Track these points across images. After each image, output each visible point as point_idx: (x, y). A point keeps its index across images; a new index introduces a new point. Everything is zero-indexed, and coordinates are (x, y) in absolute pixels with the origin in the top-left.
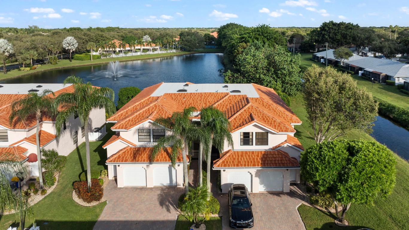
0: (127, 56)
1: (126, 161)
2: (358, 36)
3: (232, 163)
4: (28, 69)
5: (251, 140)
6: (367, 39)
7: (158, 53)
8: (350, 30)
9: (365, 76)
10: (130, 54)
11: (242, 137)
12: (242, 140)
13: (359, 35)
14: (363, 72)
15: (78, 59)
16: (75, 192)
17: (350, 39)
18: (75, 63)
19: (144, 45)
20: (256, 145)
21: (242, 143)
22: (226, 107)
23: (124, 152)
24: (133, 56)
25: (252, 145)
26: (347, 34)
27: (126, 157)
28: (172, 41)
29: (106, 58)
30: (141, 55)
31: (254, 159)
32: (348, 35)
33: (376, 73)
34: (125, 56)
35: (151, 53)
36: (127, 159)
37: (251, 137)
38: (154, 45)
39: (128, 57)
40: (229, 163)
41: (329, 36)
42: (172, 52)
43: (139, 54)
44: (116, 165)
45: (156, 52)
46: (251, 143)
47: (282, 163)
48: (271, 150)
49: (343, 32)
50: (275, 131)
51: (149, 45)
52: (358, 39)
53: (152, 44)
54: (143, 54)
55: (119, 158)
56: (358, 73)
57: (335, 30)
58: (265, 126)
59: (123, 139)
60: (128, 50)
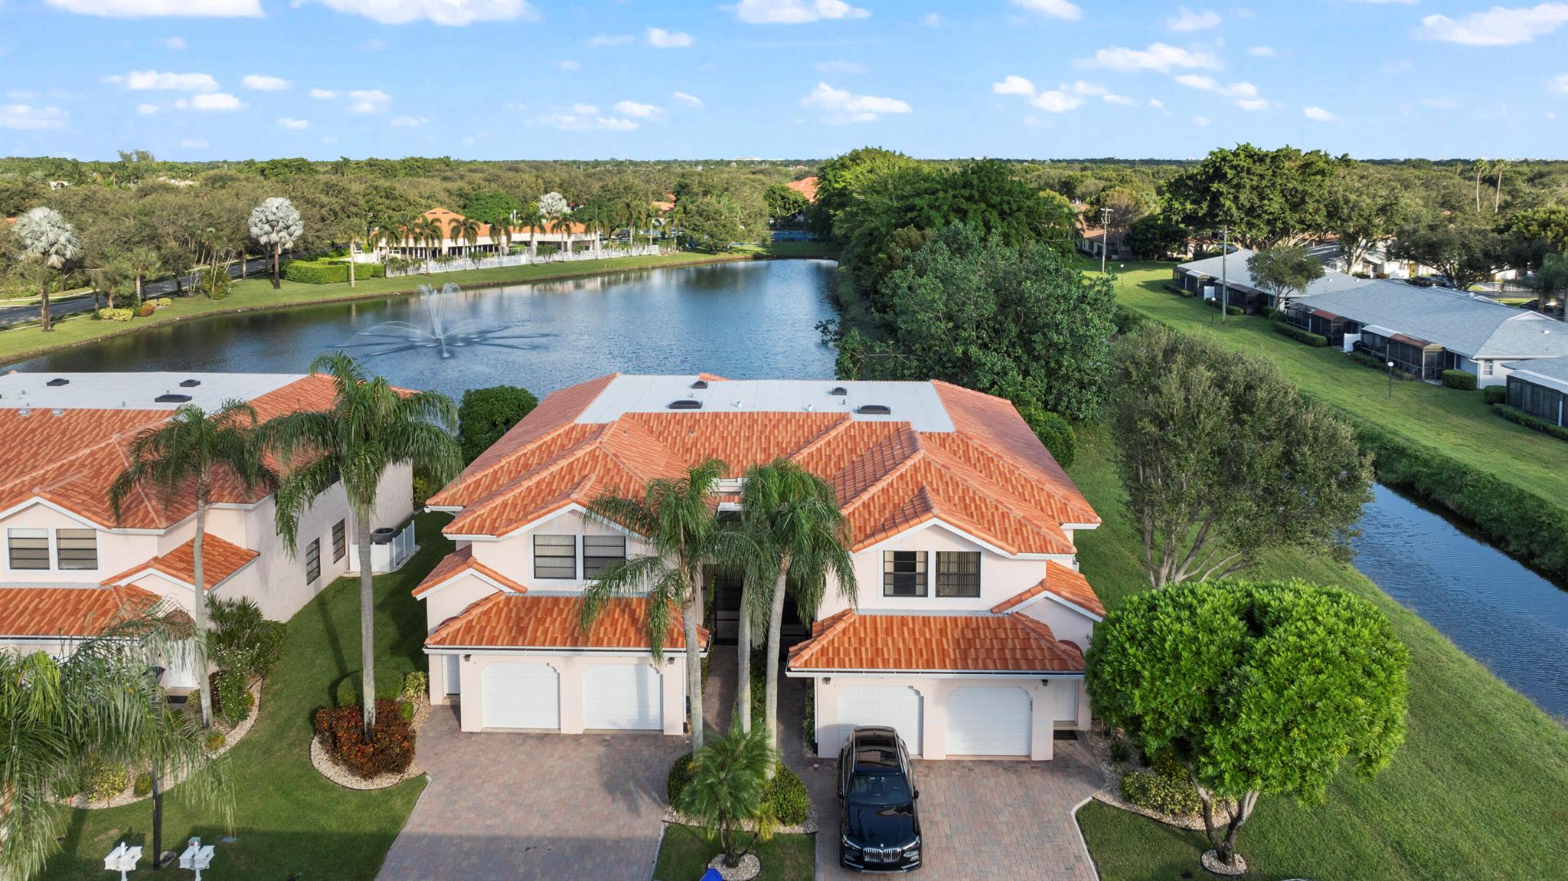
0: (481, 267)
1: (492, 641)
2: (1347, 201)
3: (852, 656)
4: (126, 313)
5: (919, 579)
6: (1385, 214)
7: (593, 257)
8: (1319, 177)
9: (1369, 353)
10: (491, 262)
11: (890, 568)
12: (891, 579)
13: (1353, 197)
14: (1357, 337)
15: (303, 278)
16: (321, 743)
17: (1317, 211)
18: (291, 294)
19: (543, 230)
20: (938, 595)
21: (890, 589)
22: (837, 463)
23: (485, 613)
24: (502, 270)
25: (926, 595)
26: (1305, 193)
27: (494, 629)
28: (649, 216)
29: (403, 274)
30: (533, 265)
31: (928, 642)
32: (1311, 195)
33: (1408, 342)
34: (473, 267)
35: (569, 256)
36: (496, 634)
37: (920, 568)
38: (581, 227)
39: (483, 271)
40: (842, 655)
41: (1236, 199)
42: (645, 253)
43: (524, 259)
44: (457, 656)
45: (586, 256)
46: (919, 589)
47: (1027, 659)
48: (990, 615)
49: (1290, 186)
50: (1003, 549)
51: (564, 227)
52: (1346, 211)
53: (571, 225)
54: (540, 260)
55: (468, 633)
56: (1340, 342)
57: (1262, 177)
58: (970, 533)
59: (482, 569)
60: (485, 247)
